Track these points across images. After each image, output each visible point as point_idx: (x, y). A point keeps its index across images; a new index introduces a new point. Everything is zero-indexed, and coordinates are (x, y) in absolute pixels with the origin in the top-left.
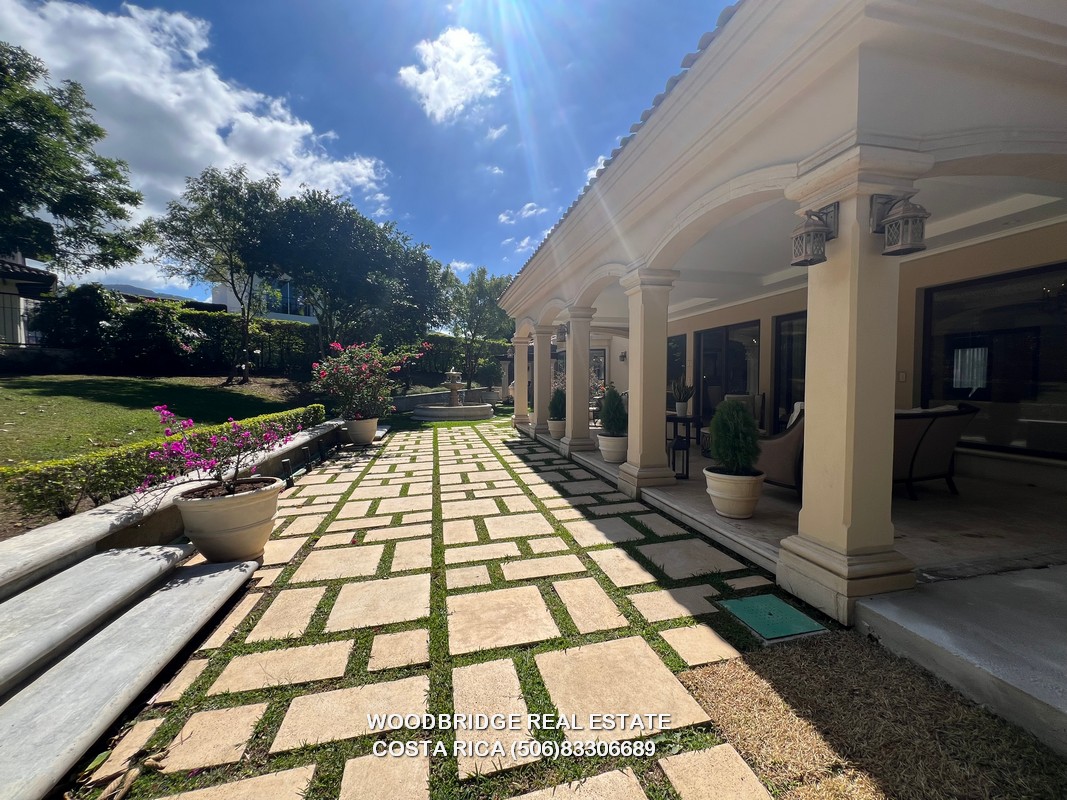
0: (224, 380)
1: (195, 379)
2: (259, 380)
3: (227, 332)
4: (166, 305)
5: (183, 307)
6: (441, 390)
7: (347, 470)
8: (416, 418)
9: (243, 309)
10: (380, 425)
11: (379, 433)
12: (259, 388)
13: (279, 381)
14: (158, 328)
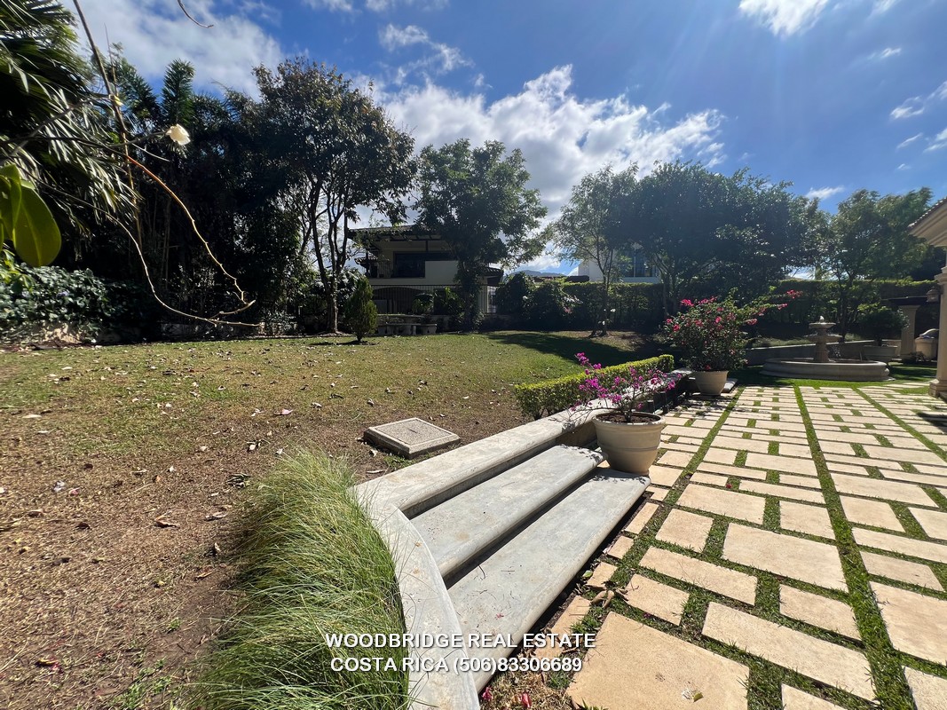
0: (590, 333)
1: (572, 332)
2: (613, 333)
3: (592, 297)
4: (557, 281)
5: (566, 281)
6: (806, 343)
7: (701, 417)
8: (768, 373)
9: (605, 278)
10: (730, 378)
11: (728, 386)
12: (614, 340)
13: (628, 334)
14: (551, 297)
